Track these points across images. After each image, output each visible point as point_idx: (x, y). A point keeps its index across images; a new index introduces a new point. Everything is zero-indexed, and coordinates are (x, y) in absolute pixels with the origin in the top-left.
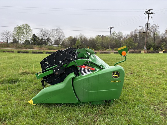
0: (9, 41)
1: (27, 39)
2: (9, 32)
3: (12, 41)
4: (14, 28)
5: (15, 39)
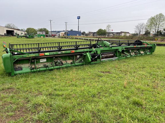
0: (141, 33)
1: (159, 30)
2: (142, 25)
3: (144, 33)
4: (148, 20)
5: (148, 30)
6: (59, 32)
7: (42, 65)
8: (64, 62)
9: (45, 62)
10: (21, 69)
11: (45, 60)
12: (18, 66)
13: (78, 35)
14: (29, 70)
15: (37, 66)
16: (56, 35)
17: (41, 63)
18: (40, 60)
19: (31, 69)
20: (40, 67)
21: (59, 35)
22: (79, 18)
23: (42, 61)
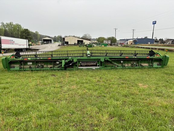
6: (127, 40)
7: (28, 67)
8: (45, 66)
9: (31, 65)
10: (14, 67)
11: (31, 63)
12: (12, 65)
13: (149, 43)
14: (18, 69)
15: (25, 67)
16: (124, 43)
17: (28, 65)
18: (28, 63)
19: (20, 68)
20: (26, 67)
21: (127, 43)
22: (154, 23)
23: (29, 63)
